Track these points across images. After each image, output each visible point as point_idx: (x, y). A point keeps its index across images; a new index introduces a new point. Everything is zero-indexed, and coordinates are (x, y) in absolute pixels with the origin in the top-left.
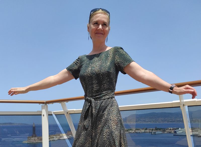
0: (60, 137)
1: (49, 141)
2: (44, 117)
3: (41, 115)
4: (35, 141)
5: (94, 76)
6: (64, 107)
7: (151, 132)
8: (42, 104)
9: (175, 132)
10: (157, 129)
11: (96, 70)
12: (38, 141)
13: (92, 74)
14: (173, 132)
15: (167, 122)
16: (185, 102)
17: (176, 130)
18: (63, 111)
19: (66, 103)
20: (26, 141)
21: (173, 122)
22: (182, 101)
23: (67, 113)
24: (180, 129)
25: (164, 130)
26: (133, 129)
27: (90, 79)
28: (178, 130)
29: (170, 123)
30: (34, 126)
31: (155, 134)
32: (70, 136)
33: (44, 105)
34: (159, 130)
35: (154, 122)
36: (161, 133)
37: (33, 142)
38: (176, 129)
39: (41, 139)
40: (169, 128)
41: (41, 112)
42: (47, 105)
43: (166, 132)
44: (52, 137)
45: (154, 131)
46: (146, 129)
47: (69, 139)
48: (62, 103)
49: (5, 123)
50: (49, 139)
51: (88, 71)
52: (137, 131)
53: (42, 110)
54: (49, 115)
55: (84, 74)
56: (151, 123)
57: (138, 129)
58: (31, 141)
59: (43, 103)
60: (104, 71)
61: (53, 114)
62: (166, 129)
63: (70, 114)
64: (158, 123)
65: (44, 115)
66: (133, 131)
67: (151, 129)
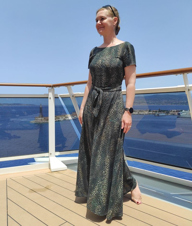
0: (66, 118)
1: (55, 121)
2: (50, 99)
3: (48, 98)
4: (42, 121)
5: (103, 69)
6: (69, 91)
7: (155, 114)
8: (49, 88)
9: (179, 114)
10: (160, 111)
11: (106, 63)
12: (45, 121)
13: (102, 67)
14: (176, 114)
15: (171, 104)
16: (190, 87)
17: (179, 113)
18: (69, 94)
19: (72, 86)
20: (34, 121)
21: (177, 104)
22: (187, 86)
23: (73, 96)
24: (183, 111)
25: (168, 112)
26: (137, 111)
27: (99, 71)
28: (182, 112)
29: (173, 105)
30: (41, 107)
31: (159, 116)
32: (75, 116)
33: (51, 88)
34: (163, 112)
35: (157, 104)
36: (165, 114)
37: (40, 122)
38: (179, 111)
39: (48, 120)
40: (173, 110)
41: (48, 95)
42: (54, 88)
43: (169, 114)
44: (58, 117)
45: (157, 113)
46: (150, 111)
47: (73, 119)
48: (68, 86)
49: (14, 104)
50: (55, 119)
51: (99, 63)
52: (140, 113)
53: (49, 93)
54: (55, 98)
55: (95, 65)
56: (155, 105)
57: (141, 111)
58: (37, 121)
59: (50, 86)
60: (113, 66)
61: (59, 97)
62: (169, 111)
63: (75, 97)
64: (161, 105)
65: (50, 98)
66: (137, 113)
67: (155, 111)
